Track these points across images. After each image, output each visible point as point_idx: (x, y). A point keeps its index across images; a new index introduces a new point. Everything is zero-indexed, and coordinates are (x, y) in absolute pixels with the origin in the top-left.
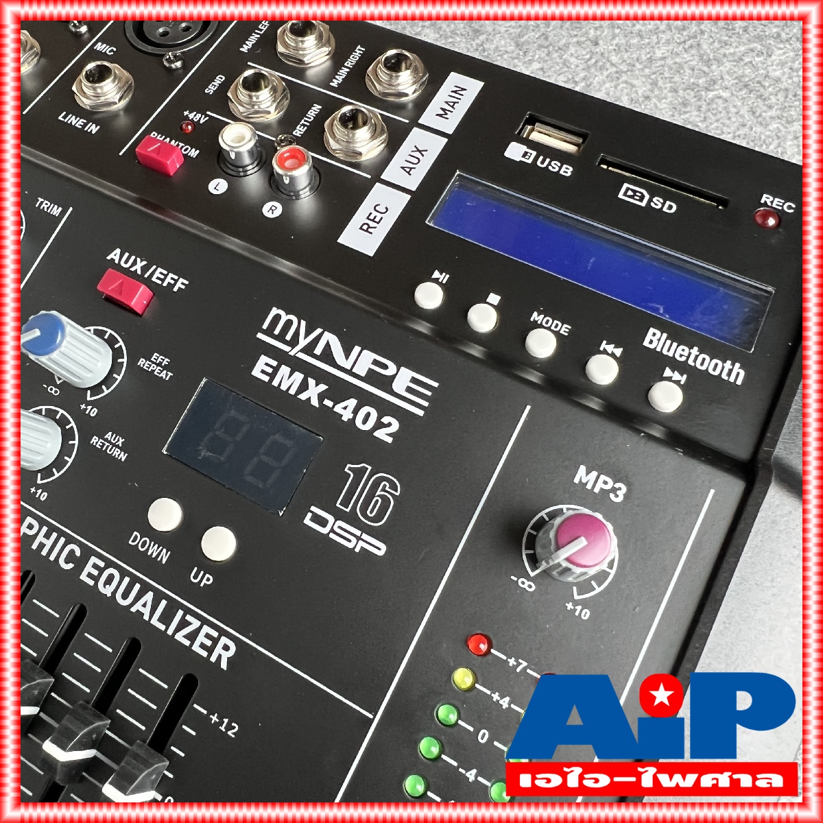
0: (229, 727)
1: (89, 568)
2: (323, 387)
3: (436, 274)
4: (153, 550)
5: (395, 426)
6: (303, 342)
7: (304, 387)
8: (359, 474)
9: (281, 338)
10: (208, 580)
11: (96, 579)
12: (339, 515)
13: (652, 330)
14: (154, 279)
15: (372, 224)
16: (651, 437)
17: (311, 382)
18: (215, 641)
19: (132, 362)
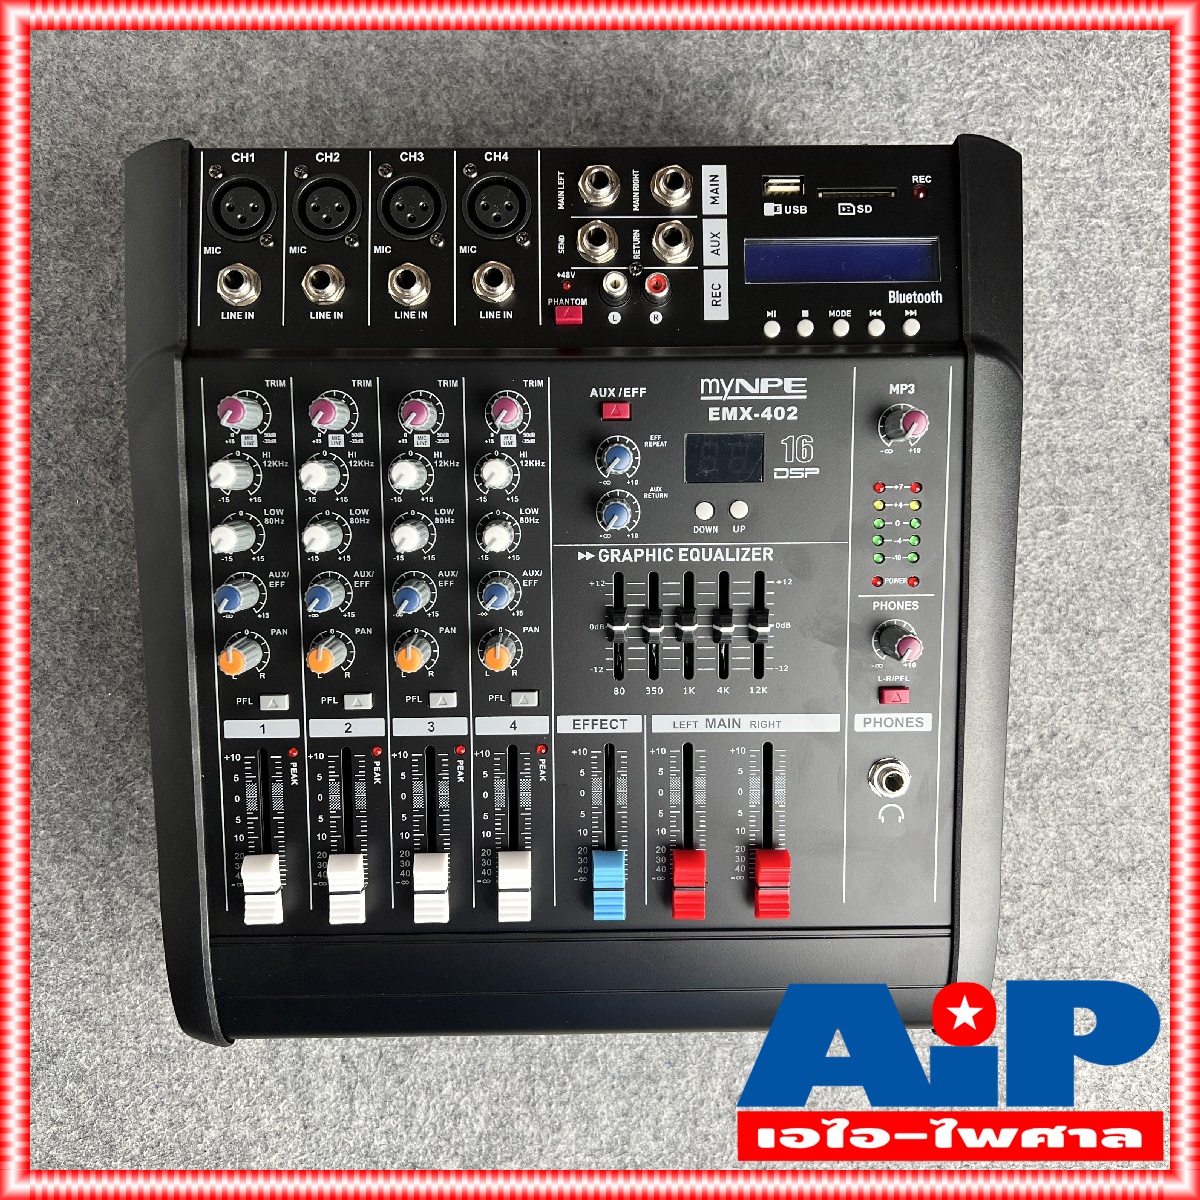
0: (788, 582)
1: (681, 555)
2: (750, 409)
3: (769, 314)
4: (709, 530)
5: (795, 410)
6: (727, 390)
7: (740, 414)
8: (789, 442)
9: (714, 394)
10: (743, 528)
11: (688, 557)
12: (789, 466)
13: (890, 292)
14: (625, 396)
15: (717, 299)
17: (742, 409)
18: (762, 552)
19: (641, 447)
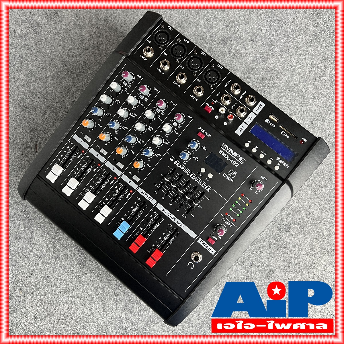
0: (208, 199)
1: (191, 175)
3: (249, 141)
4: (201, 175)
5: (238, 165)
6: (227, 150)
7: (226, 156)
9: (224, 148)
10: (208, 180)
12: (228, 175)
13: (278, 157)
14: (206, 134)
16: (272, 173)
17: (227, 156)
18: (208, 188)
19: (201, 147)
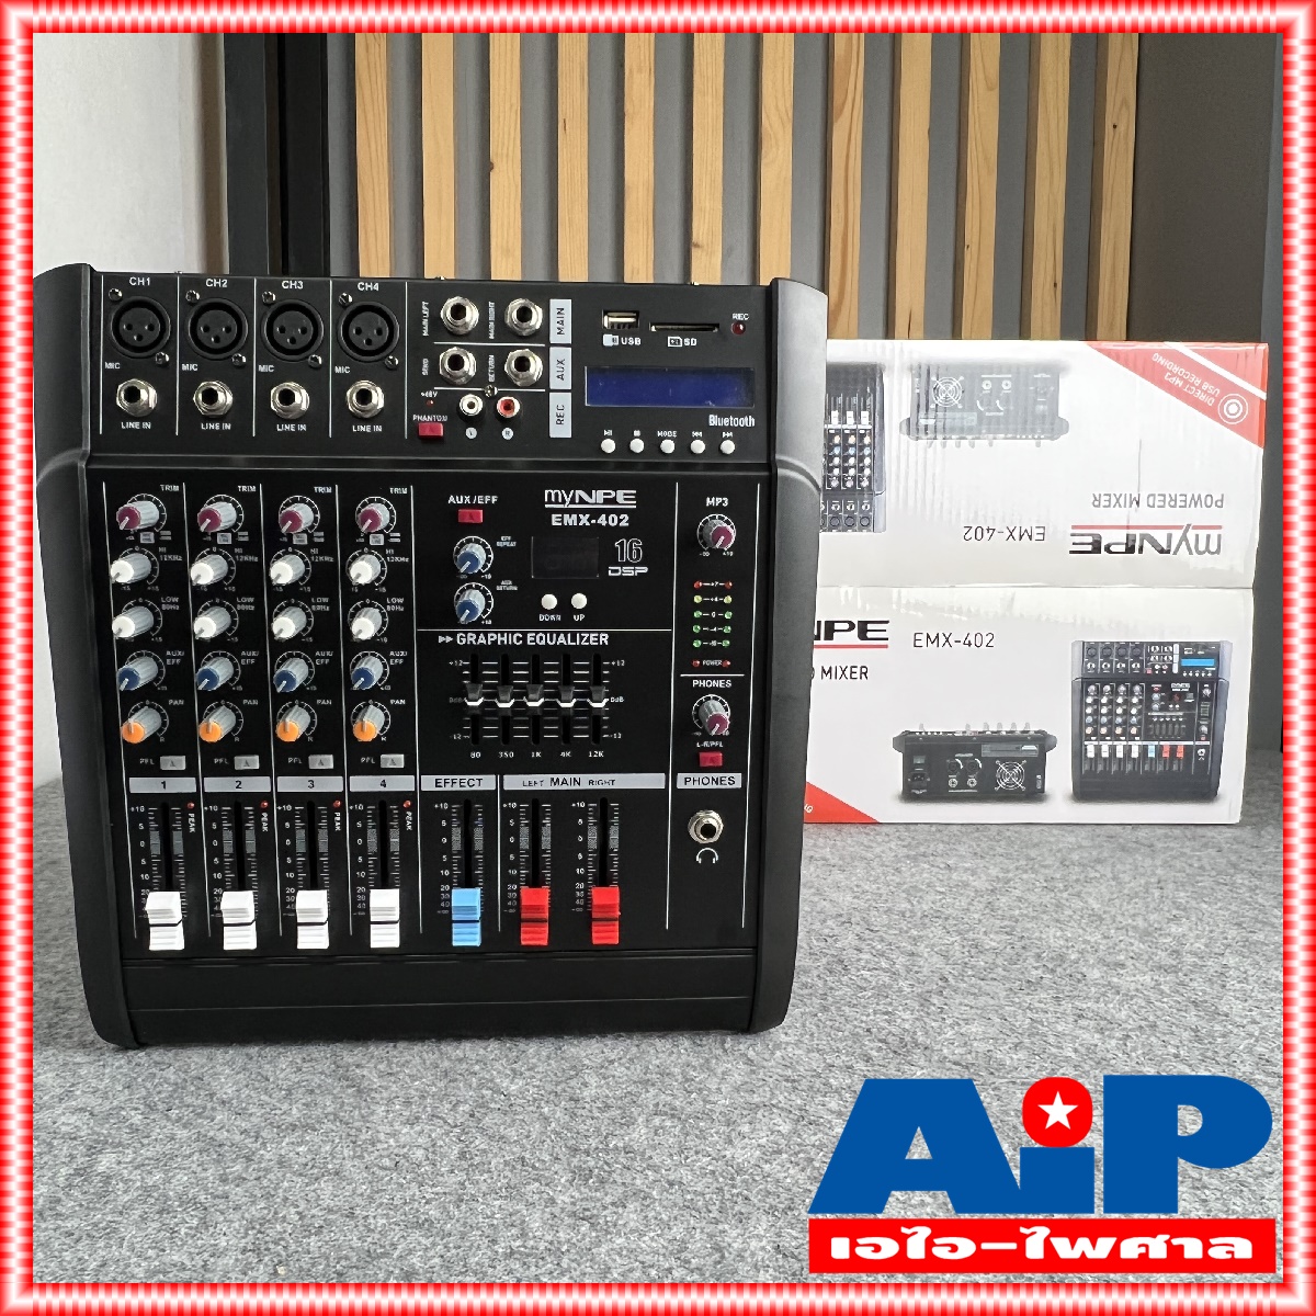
0: (621, 663)
2: (588, 516)
3: (606, 433)
5: (627, 517)
6: (568, 500)
7: (579, 520)
8: (621, 544)
9: (557, 502)
10: (582, 617)
11: (535, 641)
12: (622, 565)
14: (479, 503)
15: (561, 418)
17: (581, 516)
18: (598, 637)
19: (493, 546)
